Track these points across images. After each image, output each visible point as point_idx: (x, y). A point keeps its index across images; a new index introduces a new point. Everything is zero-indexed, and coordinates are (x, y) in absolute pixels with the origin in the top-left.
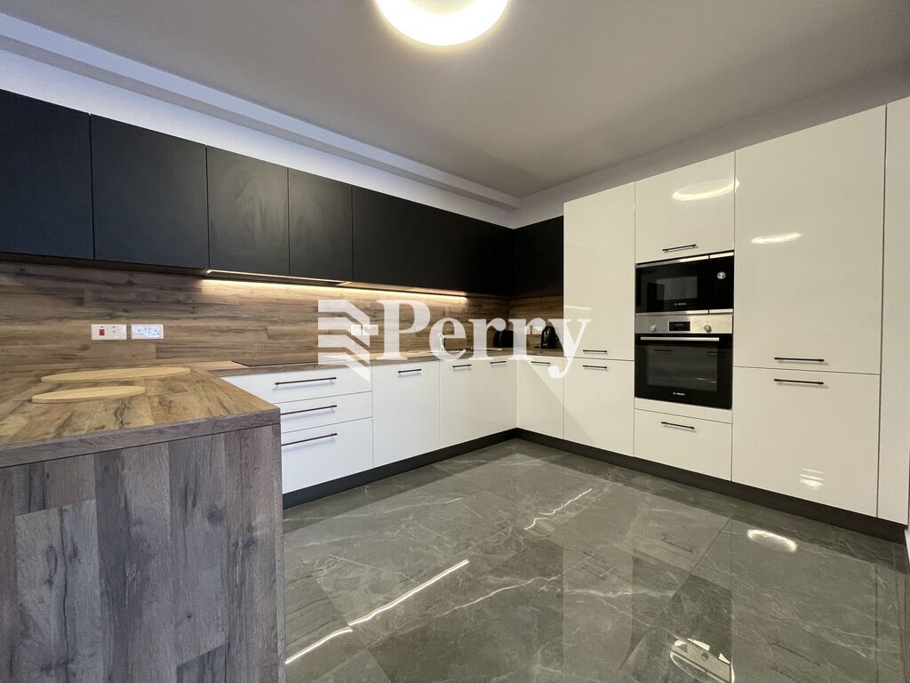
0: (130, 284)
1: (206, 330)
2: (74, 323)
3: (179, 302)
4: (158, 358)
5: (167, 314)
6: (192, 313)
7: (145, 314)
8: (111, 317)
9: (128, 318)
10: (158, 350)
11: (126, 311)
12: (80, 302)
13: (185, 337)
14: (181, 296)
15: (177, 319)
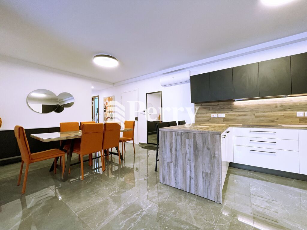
0: (218, 105)
1: (235, 115)
2: (209, 114)
3: (228, 108)
4: (224, 122)
5: (226, 111)
6: (232, 111)
7: (221, 111)
8: (215, 113)
9: (218, 113)
10: (224, 120)
11: (217, 111)
12: (209, 110)
13: (229, 117)
14: (229, 107)
15: (228, 112)
